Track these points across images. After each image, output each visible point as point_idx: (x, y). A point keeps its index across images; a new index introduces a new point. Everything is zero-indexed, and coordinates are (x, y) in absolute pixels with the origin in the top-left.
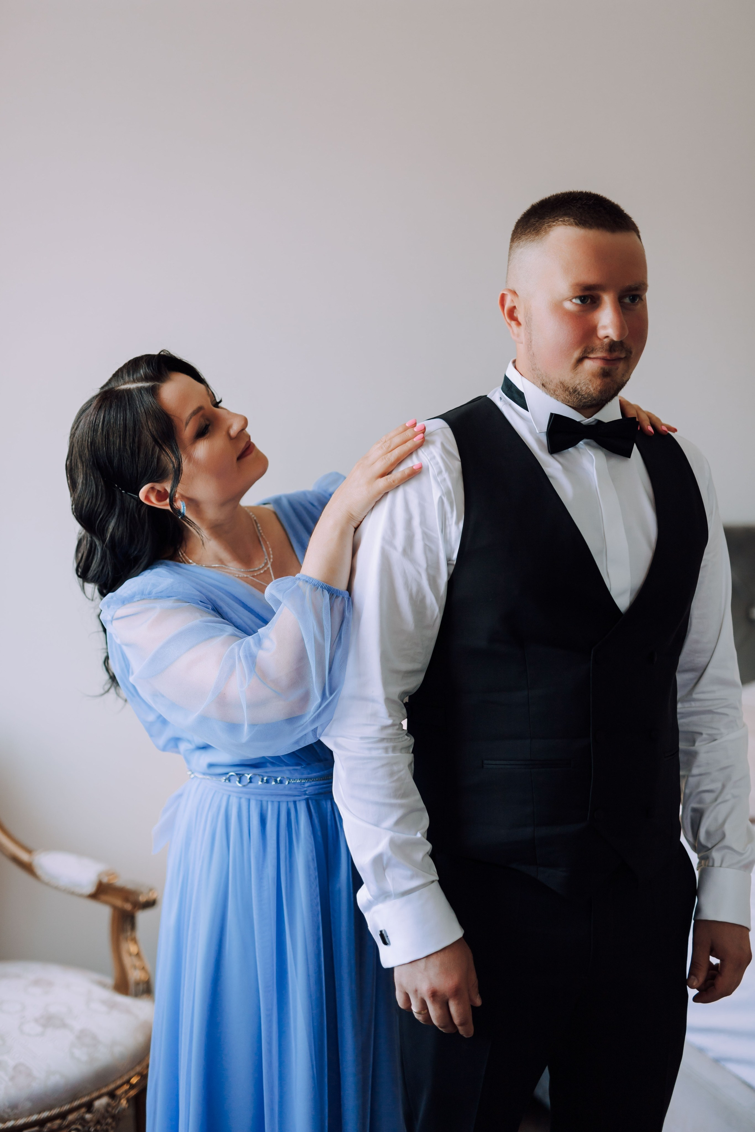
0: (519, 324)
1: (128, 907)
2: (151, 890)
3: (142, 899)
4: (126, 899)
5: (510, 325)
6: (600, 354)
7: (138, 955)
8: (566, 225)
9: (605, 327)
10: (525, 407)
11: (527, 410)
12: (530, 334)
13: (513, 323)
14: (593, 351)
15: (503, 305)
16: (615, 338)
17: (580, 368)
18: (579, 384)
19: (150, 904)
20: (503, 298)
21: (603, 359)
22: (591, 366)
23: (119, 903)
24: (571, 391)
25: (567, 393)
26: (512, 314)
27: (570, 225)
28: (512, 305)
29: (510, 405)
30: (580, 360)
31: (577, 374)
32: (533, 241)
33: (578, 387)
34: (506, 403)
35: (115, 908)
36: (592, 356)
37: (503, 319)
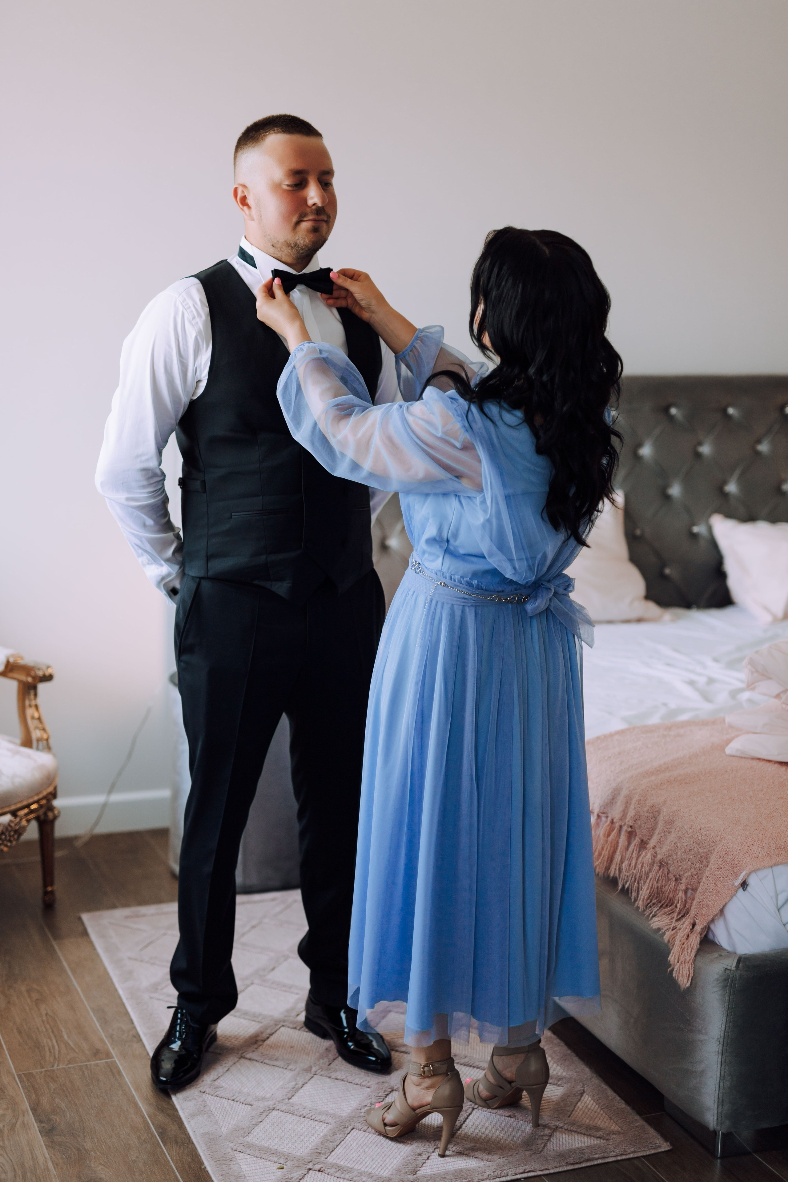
0: (249, 207)
1: (30, 680)
2: (48, 667)
3: (40, 673)
4: (28, 675)
5: (242, 210)
6: (311, 217)
7: (39, 719)
8: (276, 133)
9: (312, 198)
10: (255, 266)
11: (255, 267)
12: (260, 211)
13: (245, 208)
14: (305, 215)
15: (236, 195)
16: (320, 205)
17: (298, 228)
18: (298, 239)
19: (48, 678)
20: (236, 190)
21: (314, 220)
22: (305, 225)
23: (23, 678)
24: (293, 246)
25: (290, 248)
26: (244, 201)
27: (279, 132)
28: (243, 195)
29: (244, 266)
30: (298, 223)
31: (296, 233)
32: (254, 147)
33: (298, 242)
34: (241, 265)
35: (20, 681)
36: (305, 219)
37: (236, 206)
